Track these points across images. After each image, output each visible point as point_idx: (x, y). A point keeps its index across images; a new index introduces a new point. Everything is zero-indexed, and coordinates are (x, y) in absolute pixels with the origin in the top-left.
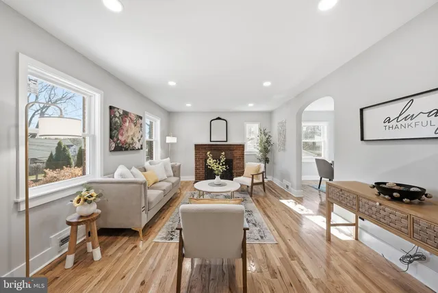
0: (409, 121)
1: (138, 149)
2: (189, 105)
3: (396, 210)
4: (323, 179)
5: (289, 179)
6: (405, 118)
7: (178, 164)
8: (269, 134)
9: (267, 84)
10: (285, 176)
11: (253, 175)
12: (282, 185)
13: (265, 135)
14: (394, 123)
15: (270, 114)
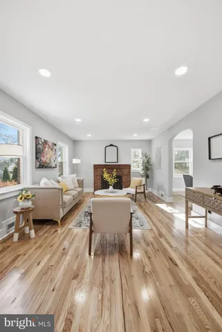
1: (54, 167)
2: (89, 135)
5: (164, 190)
7: (82, 179)
8: (149, 157)
9: (146, 120)
10: (160, 188)
11: (136, 187)
12: (158, 194)
13: (146, 157)
15: (150, 142)
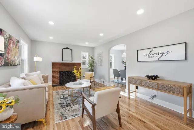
0: (152, 56)
1: (18, 65)
2: (51, 38)
3: (154, 82)
4: (115, 77)
5: (104, 78)
6: (151, 55)
7: (47, 75)
8: (94, 58)
9: (101, 35)
10: (101, 77)
11: (91, 78)
12: (100, 82)
13: (92, 58)
14: (148, 56)
15: (93, 48)
